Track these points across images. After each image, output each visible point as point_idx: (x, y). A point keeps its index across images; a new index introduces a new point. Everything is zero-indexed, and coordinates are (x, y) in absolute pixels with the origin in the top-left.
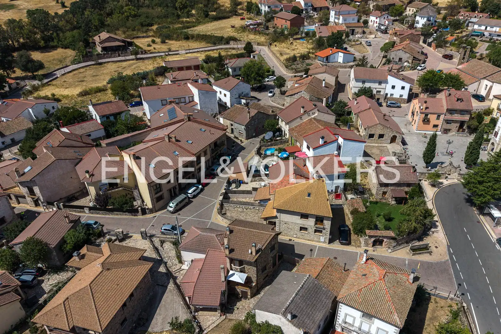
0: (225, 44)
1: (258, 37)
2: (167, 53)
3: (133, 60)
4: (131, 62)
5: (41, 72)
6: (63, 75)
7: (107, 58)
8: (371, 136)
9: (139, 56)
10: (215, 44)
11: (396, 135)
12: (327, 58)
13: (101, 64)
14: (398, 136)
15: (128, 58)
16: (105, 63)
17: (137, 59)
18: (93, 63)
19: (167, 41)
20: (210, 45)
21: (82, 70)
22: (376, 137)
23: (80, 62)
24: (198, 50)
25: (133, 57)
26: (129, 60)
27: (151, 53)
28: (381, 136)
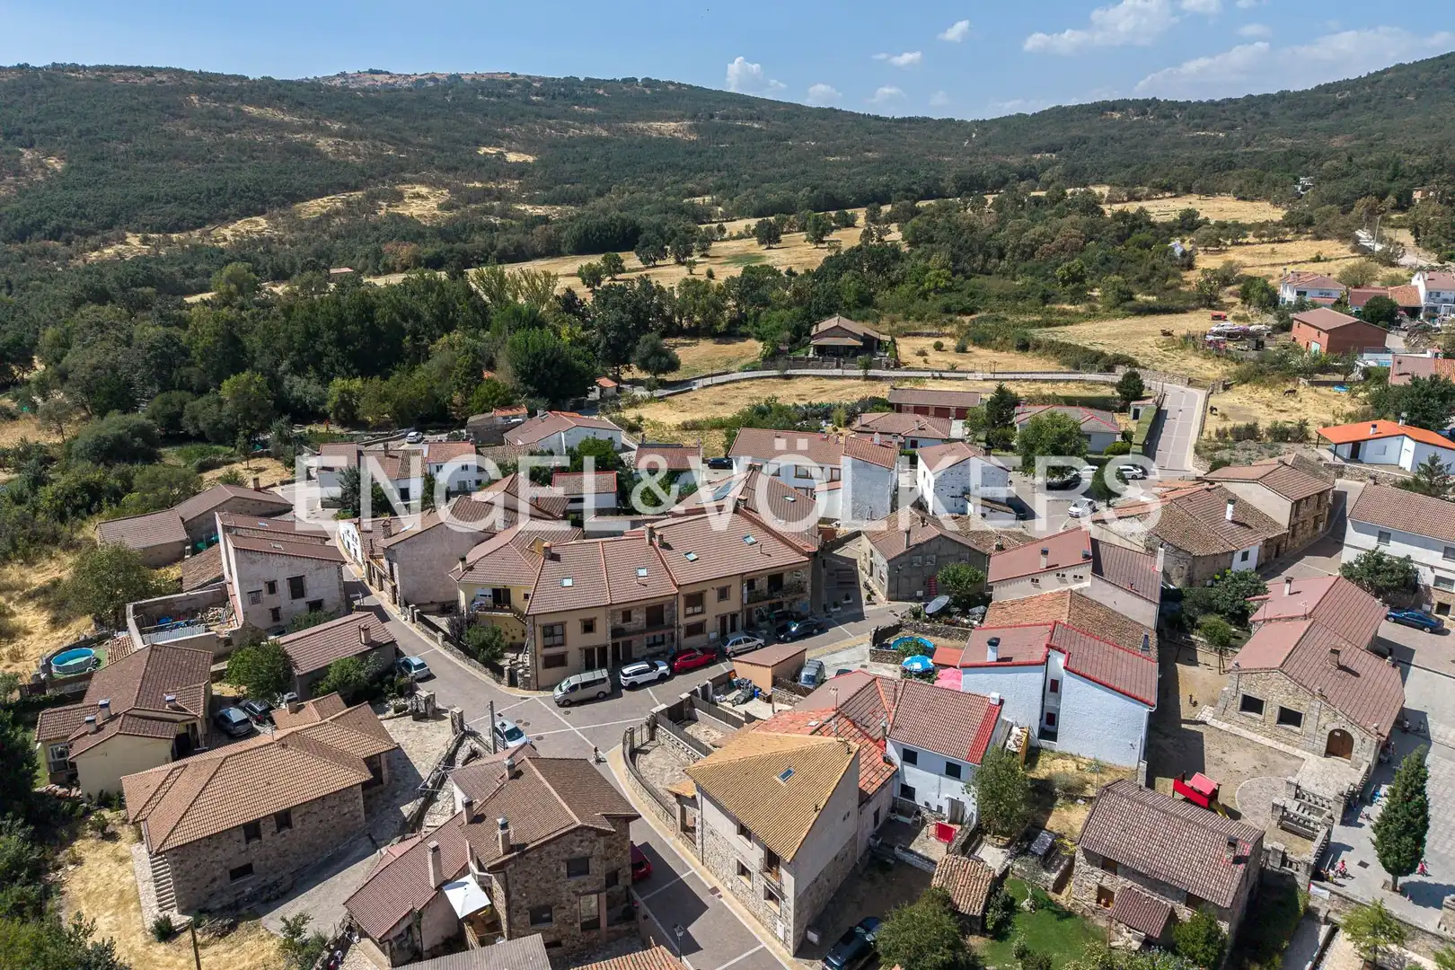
0: (1100, 371)
1: (1209, 364)
2: (937, 375)
3: (857, 378)
4: (852, 381)
5: (670, 377)
6: (705, 387)
7: (813, 367)
8: (1252, 705)
9: (872, 372)
10: (1077, 367)
11: (1349, 730)
12: (1356, 447)
13: (788, 377)
14: (1355, 736)
15: (848, 373)
16: (799, 376)
17: (867, 378)
18: (775, 373)
19: (970, 348)
20: (1065, 369)
21: (746, 383)
22: (1271, 712)
23: (754, 369)
24: (1018, 376)
25: (860, 372)
26: (850, 377)
27: (908, 369)
28: (1289, 717)
